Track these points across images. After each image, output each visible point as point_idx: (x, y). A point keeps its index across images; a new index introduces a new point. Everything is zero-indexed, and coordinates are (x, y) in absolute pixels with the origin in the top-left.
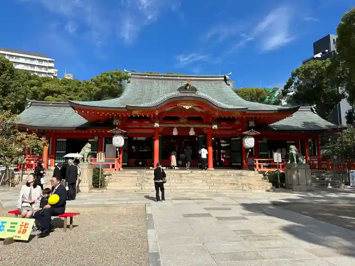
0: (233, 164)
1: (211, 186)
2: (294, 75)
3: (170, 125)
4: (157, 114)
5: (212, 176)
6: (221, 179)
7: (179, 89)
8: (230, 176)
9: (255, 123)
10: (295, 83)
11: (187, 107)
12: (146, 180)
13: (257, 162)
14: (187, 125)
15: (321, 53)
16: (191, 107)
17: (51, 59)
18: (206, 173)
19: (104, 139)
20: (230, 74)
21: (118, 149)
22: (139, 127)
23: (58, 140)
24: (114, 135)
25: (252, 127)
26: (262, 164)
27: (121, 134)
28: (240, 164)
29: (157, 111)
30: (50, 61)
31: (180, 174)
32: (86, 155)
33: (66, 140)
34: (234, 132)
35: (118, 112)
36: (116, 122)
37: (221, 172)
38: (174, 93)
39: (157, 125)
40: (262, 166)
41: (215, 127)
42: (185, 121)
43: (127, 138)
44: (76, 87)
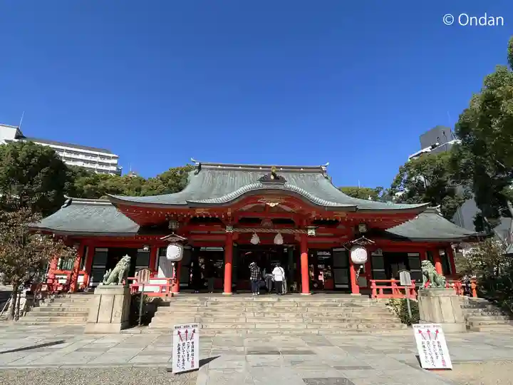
0: (337, 286)
1: (309, 323)
2: (402, 171)
3: (248, 230)
4: (229, 213)
5: (309, 306)
6: (324, 311)
7: (262, 180)
8: (336, 306)
9: (367, 228)
10: (404, 181)
11: (272, 205)
12: (209, 312)
13: (374, 284)
14: (272, 231)
15: (431, 147)
16: (277, 204)
17: (114, 155)
18: (300, 302)
19: (158, 249)
20: (328, 164)
21: (173, 264)
22: (206, 232)
23: (97, 250)
24: (169, 243)
25: (363, 234)
26: (381, 288)
27: (180, 242)
28: (347, 286)
29: (229, 209)
30: (114, 158)
31: (262, 304)
32: (122, 273)
33: (107, 250)
34: (337, 240)
35: (176, 210)
36: (173, 226)
37: (322, 300)
38: (254, 185)
39: (229, 230)
40: (381, 291)
41: (311, 232)
42: (270, 224)
43: (188, 248)
44: (139, 185)
